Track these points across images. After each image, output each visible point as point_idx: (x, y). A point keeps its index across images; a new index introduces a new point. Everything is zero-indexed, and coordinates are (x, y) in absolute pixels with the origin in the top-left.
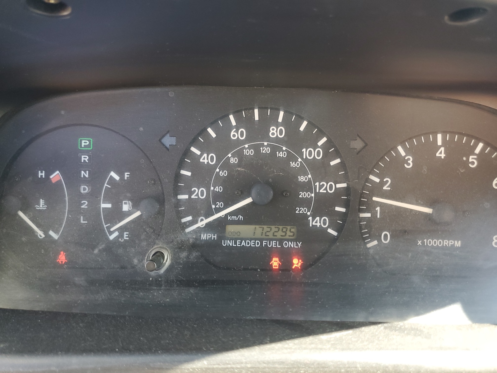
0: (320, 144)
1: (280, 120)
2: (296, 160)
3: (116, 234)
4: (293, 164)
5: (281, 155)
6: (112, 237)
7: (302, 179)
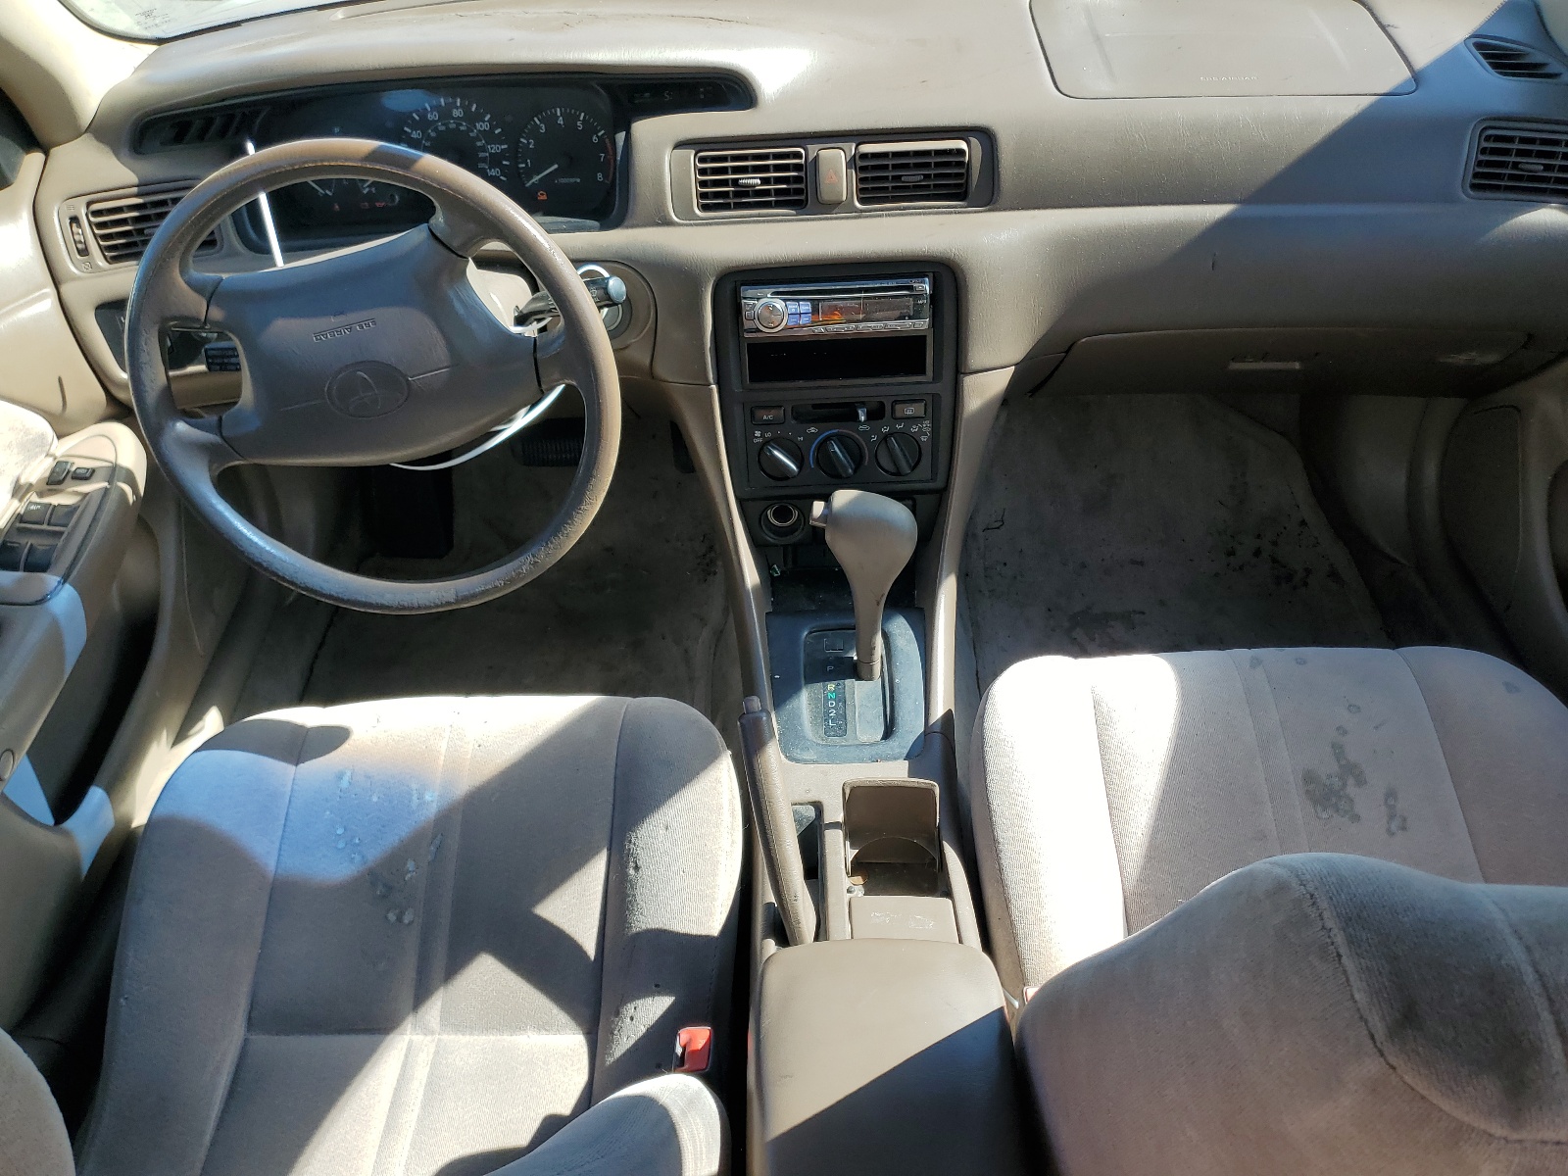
0: (486, 119)
1: (459, 104)
2: (473, 131)
3: (367, 190)
4: (471, 134)
5: (462, 128)
6: (365, 192)
7: (479, 144)
